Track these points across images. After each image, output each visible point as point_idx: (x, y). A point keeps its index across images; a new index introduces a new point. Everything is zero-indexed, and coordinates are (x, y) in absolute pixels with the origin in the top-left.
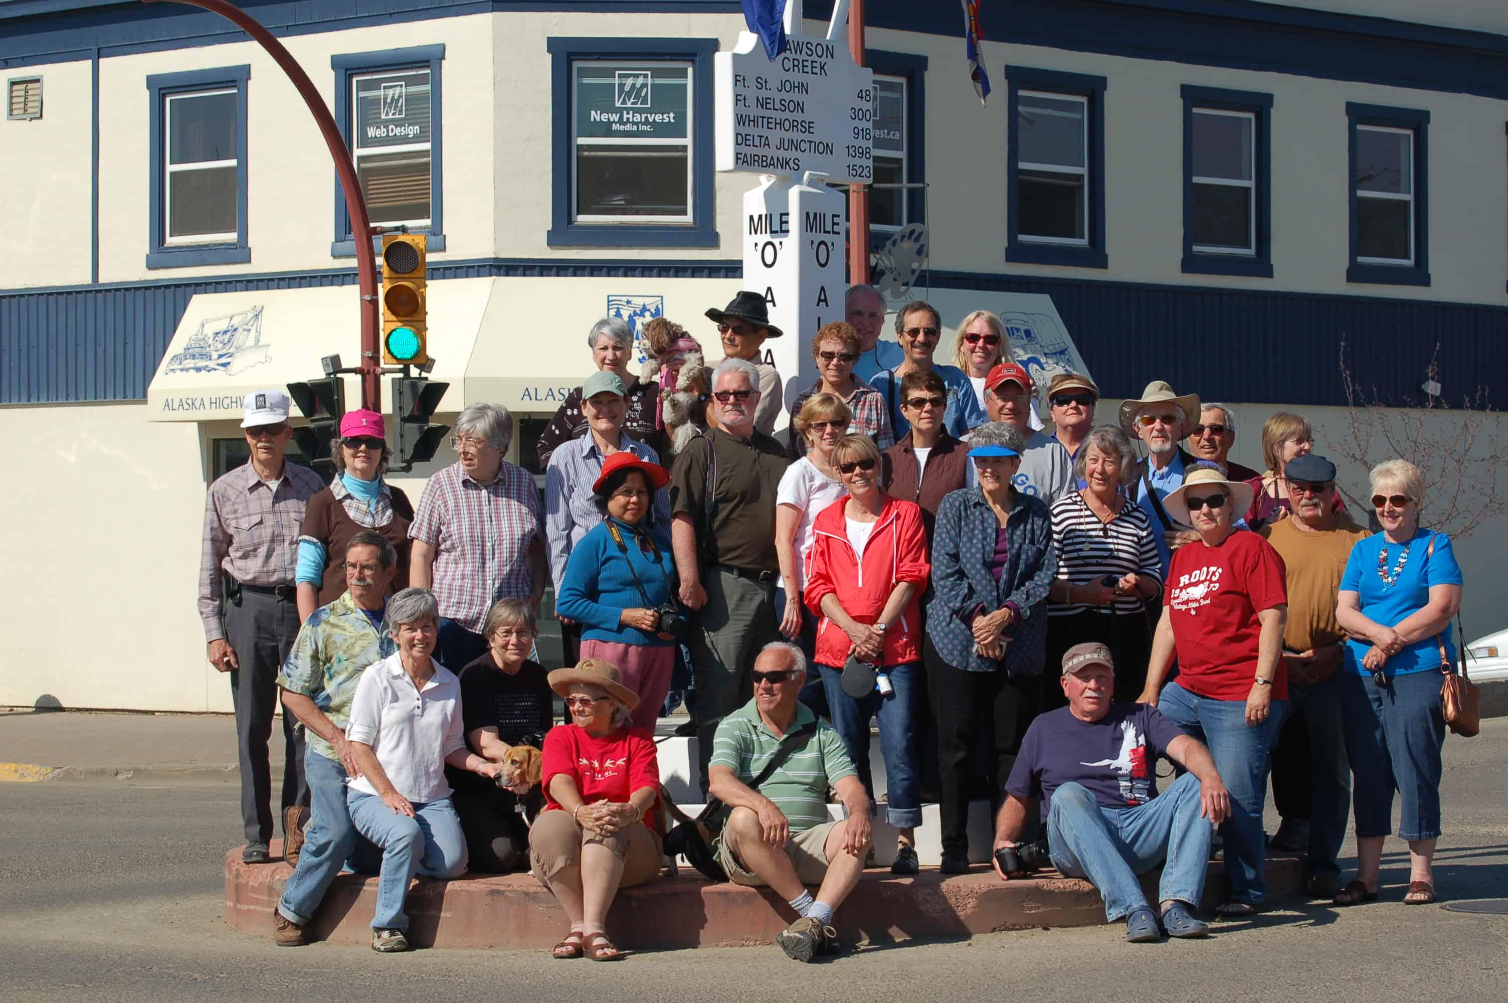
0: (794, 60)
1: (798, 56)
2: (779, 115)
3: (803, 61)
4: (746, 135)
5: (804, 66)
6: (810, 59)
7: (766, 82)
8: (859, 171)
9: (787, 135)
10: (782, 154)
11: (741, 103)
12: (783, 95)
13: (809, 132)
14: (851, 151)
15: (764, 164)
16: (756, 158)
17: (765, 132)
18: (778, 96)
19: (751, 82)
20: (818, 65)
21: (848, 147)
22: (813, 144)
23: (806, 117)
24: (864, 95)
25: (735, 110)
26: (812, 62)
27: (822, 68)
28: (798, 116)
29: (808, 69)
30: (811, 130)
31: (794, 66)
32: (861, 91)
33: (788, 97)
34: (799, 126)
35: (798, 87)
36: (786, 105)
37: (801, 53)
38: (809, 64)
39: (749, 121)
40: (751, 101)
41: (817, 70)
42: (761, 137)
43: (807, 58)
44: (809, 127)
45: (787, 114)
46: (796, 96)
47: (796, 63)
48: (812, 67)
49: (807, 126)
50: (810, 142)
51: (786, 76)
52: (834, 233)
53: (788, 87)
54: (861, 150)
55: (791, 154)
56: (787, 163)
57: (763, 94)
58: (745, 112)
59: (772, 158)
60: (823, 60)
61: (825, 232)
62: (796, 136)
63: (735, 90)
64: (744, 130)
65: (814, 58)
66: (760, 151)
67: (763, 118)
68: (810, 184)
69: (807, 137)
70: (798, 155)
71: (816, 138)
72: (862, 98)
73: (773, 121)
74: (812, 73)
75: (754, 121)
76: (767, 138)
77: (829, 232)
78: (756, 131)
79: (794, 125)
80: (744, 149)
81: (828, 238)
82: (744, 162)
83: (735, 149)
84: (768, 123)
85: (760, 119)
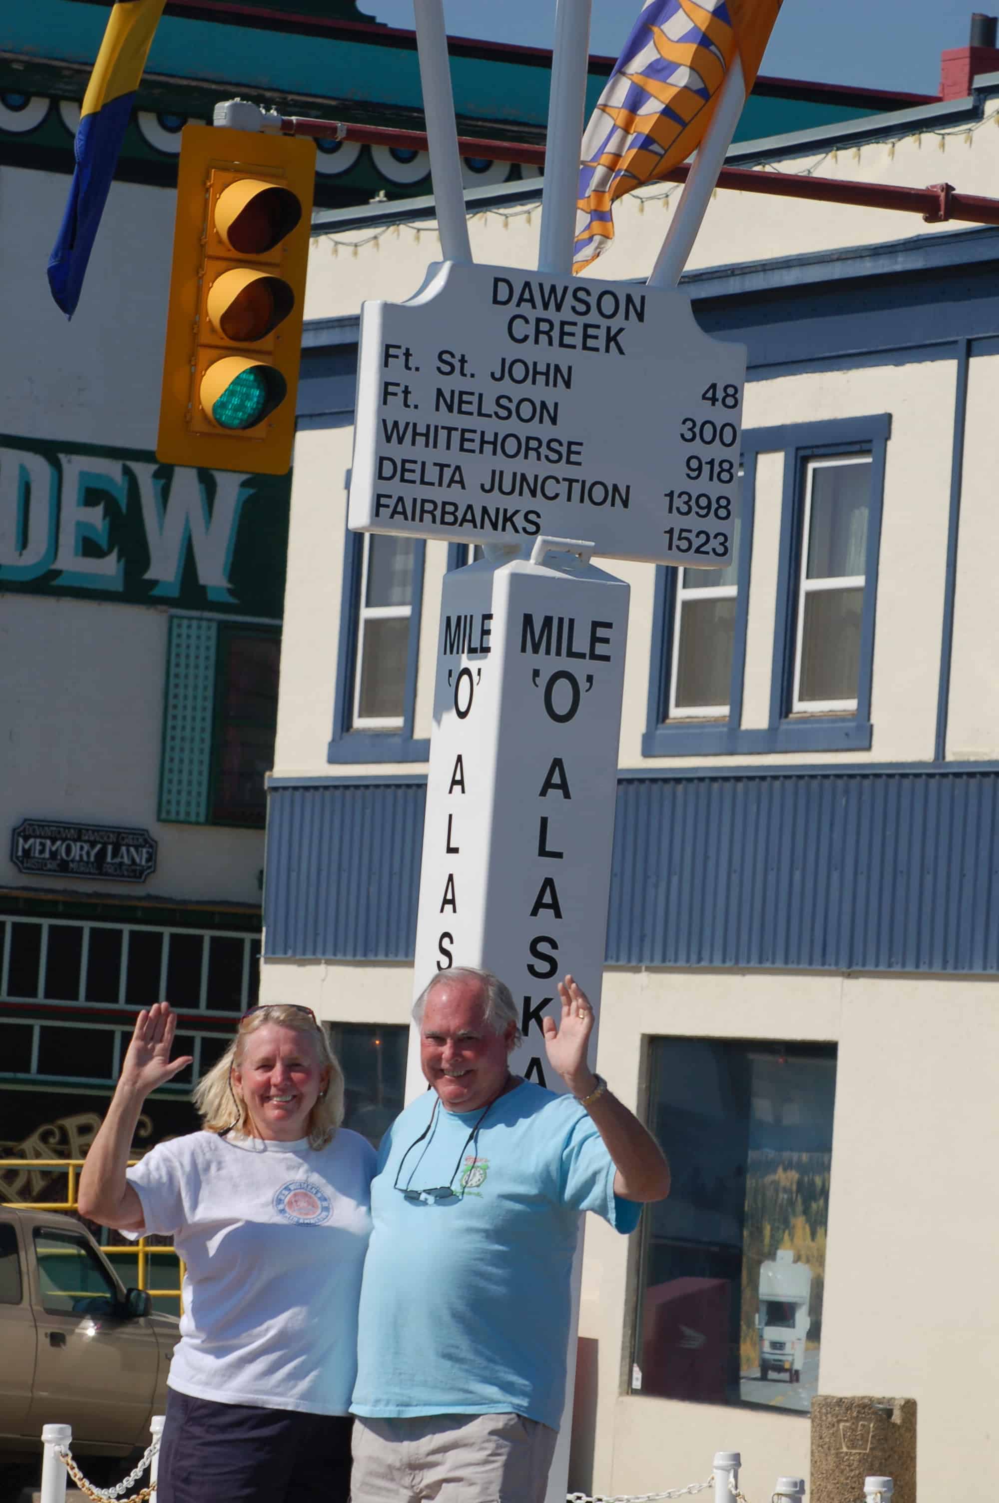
0: (539, 320)
1: (551, 313)
2: (492, 427)
3: (563, 323)
4: (404, 462)
5: (563, 333)
6: (581, 320)
7: (463, 361)
8: (696, 543)
9: (510, 467)
10: (495, 501)
11: (396, 402)
12: (506, 387)
13: (568, 462)
14: (678, 502)
15: (449, 518)
16: (429, 507)
17: (454, 457)
18: (491, 391)
19: (424, 358)
20: (602, 333)
21: (671, 495)
22: (577, 487)
23: (564, 431)
24: (720, 394)
25: (379, 411)
26: (586, 326)
27: (611, 338)
28: (544, 430)
29: (578, 340)
30: (573, 458)
31: (538, 332)
32: (714, 386)
33: (517, 392)
34: (544, 450)
35: (547, 374)
36: (513, 406)
37: (558, 308)
38: (579, 330)
39: (415, 434)
40: (423, 395)
41: (601, 343)
42: (442, 466)
43: (573, 317)
44: (570, 452)
45: (513, 425)
46: (539, 392)
47: (544, 327)
48: (586, 336)
49: (564, 450)
50: (571, 481)
51: (514, 351)
52: (593, 656)
53: (519, 371)
54: (703, 502)
55: (521, 503)
56: (508, 519)
57: (452, 383)
58: (404, 416)
59: (470, 507)
60: (616, 324)
61: (571, 654)
62: (532, 467)
63: (382, 374)
64: (399, 452)
65: (593, 317)
66: (439, 494)
67: (450, 430)
68: (548, 560)
69: (562, 470)
70: (538, 503)
71: (586, 473)
72: (714, 400)
73: (477, 437)
74: (585, 347)
75: (427, 435)
76: (458, 468)
77: (582, 656)
78: (431, 456)
79: (528, 446)
80: (395, 488)
81: (580, 668)
82: (395, 512)
83: (375, 486)
84: (463, 440)
85: (443, 434)
